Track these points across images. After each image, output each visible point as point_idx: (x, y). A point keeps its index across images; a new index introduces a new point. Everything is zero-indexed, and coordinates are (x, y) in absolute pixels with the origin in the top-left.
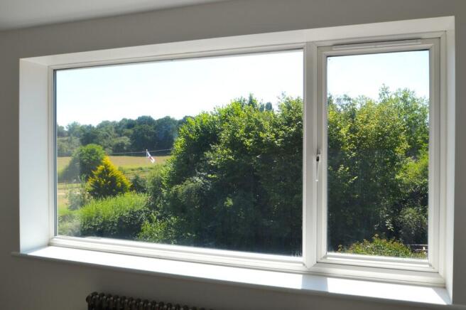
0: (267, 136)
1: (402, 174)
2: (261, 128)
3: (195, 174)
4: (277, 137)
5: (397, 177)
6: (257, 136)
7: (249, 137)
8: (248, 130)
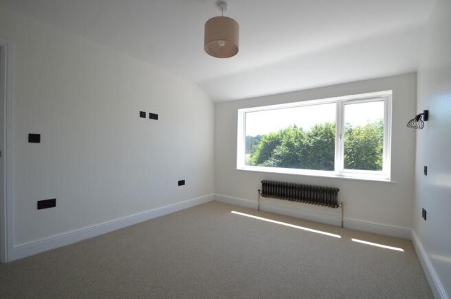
0: (305, 141)
1: (378, 161)
2: (302, 137)
3: (268, 159)
4: (310, 142)
5: (377, 163)
6: (300, 141)
7: (296, 142)
8: (297, 138)
